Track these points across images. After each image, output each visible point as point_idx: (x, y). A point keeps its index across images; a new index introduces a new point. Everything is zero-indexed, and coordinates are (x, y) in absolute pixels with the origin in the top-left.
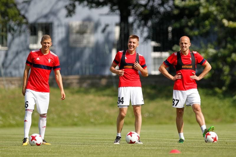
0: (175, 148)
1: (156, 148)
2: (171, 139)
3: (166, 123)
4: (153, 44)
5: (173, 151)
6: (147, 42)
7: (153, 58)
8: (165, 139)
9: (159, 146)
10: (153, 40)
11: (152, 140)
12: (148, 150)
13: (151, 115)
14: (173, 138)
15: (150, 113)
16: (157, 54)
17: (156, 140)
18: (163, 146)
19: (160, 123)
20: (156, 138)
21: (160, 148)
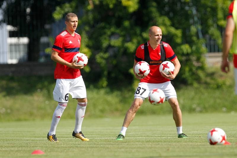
0: (37, 148)
1: (16, 149)
2: (32, 138)
3: (25, 120)
4: (10, 28)
5: (35, 152)
6: (2, 27)
7: (9, 44)
8: (26, 138)
9: (19, 147)
10: (9, 24)
11: (11, 139)
12: (6, 151)
13: (9, 111)
14: (35, 137)
15: (7, 109)
16: (14, 40)
17: (15, 139)
18: (24, 146)
19: (19, 120)
20: (14, 137)
21: (20, 149)
